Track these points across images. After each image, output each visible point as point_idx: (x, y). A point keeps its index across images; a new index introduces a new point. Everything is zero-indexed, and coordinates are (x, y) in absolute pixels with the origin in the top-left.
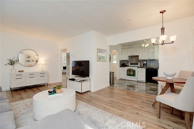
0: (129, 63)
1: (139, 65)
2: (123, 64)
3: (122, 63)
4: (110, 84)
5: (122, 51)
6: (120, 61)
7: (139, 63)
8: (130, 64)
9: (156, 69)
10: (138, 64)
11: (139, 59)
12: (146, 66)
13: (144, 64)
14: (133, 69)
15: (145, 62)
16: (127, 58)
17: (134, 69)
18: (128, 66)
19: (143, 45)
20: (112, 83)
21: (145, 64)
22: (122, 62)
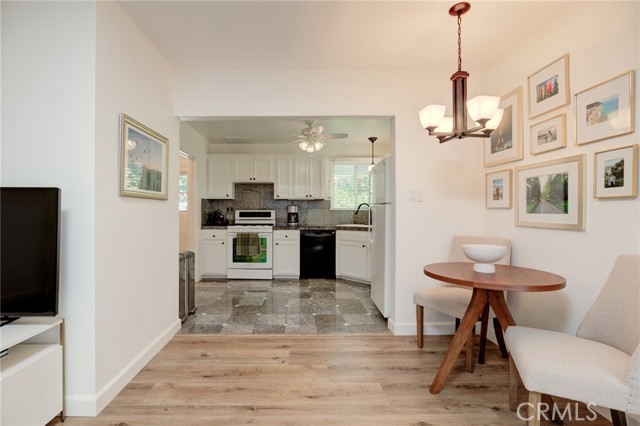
0: (237, 213)
1: (272, 219)
2: (214, 216)
3: (207, 211)
4: (180, 317)
5: (208, 161)
6: (203, 200)
7: (273, 213)
8: (242, 215)
9: (330, 231)
10: (269, 215)
11: (275, 197)
12: (297, 220)
13: (290, 215)
14: (257, 235)
15: (293, 209)
16: (227, 192)
17: (261, 236)
18: (234, 224)
19: (304, 146)
20: (186, 311)
21: (293, 214)
22: (208, 205)
